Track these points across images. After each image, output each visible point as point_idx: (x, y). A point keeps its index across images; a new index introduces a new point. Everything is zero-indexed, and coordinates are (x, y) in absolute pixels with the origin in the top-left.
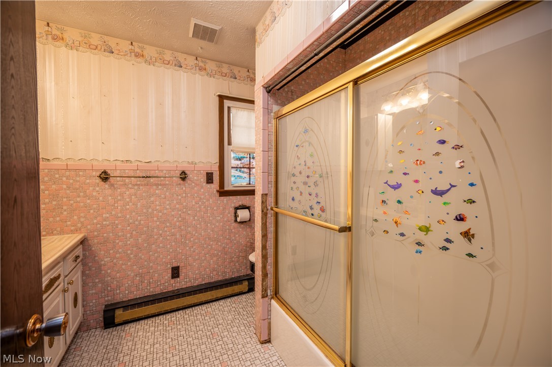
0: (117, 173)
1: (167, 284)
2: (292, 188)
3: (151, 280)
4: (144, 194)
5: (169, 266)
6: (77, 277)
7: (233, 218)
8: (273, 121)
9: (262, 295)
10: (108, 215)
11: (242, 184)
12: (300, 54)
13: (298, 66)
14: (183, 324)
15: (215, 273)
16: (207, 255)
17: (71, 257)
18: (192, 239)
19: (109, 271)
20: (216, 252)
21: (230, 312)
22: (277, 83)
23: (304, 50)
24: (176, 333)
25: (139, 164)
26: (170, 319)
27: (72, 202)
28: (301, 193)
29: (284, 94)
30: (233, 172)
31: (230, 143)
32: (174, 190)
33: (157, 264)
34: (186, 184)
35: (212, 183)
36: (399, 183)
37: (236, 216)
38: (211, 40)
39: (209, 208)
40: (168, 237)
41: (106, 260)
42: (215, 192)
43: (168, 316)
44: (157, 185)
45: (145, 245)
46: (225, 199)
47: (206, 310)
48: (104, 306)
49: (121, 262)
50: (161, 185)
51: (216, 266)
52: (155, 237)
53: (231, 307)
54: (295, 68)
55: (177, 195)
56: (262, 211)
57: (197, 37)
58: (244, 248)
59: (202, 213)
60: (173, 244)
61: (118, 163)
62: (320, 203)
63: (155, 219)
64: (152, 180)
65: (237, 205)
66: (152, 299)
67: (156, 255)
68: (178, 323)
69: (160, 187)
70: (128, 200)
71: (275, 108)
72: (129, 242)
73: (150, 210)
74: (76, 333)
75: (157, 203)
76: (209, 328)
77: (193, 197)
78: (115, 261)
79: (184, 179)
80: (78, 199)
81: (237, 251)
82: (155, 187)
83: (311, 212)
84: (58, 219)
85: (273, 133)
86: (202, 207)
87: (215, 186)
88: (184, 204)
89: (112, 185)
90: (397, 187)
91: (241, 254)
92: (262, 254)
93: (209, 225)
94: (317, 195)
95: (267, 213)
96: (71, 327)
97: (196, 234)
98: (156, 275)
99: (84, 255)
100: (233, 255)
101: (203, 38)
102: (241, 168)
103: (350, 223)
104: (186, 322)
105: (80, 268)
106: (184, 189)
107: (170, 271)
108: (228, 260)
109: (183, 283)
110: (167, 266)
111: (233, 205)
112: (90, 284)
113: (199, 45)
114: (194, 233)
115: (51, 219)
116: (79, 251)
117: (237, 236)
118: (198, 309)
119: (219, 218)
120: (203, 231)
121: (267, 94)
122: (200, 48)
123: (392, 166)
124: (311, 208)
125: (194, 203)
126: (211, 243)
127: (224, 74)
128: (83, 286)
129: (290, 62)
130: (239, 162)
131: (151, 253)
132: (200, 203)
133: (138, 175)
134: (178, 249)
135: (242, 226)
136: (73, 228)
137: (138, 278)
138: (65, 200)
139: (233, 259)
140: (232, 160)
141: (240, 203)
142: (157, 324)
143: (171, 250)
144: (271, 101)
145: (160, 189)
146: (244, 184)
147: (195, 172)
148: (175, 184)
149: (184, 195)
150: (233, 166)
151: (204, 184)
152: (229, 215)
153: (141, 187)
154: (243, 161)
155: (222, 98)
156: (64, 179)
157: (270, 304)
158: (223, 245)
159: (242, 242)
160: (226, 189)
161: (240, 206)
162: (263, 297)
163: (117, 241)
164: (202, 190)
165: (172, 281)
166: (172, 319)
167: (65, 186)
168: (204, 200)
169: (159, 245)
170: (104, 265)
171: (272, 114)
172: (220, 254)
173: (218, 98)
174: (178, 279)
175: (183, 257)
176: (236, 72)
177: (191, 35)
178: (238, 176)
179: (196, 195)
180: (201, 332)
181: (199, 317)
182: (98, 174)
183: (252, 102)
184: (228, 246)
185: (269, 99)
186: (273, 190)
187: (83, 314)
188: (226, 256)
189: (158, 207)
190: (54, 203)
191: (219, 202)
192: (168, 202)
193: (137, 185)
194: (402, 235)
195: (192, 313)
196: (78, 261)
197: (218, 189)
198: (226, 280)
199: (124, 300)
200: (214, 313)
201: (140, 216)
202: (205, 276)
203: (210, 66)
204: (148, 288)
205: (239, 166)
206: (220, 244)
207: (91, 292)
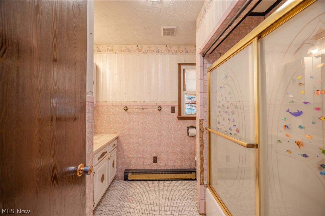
0: (131, 107)
1: (151, 165)
2: (218, 115)
3: (144, 162)
4: (141, 118)
5: (152, 156)
6: (114, 154)
7: (187, 133)
8: (207, 74)
9: (200, 183)
10: (127, 127)
11: (192, 113)
12: (219, 28)
13: (219, 36)
14: (158, 189)
15: (176, 164)
16: (172, 153)
17: (112, 144)
18: (164, 143)
19: (127, 153)
20: (176, 152)
21: (183, 189)
22: (208, 50)
23: (221, 25)
24: (153, 193)
25: (140, 102)
26: (152, 184)
27: (114, 120)
28: (224, 119)
29: (214, 56)
30: (187, 106)
31: (184, 90)
32: (155, 116)
33: (147, 154)
34: (161, 113)
35: (175, 112)
36: (300, 111)
37: (188, 132)
38: (172, 34)
39: (173, 127)
40: (152, 140)
41: (126, 148)
42: (176, 117)
43: (151, 182)
44: (147, 113)
45: (142, 143)
46: (182, 122)
47: (170, 184)
48: (124, 170)
49: (131, 150)
50: (149, 113)
51: (176, 160)
52: (146, 139)
53: (184, 186)
54: (217, 38)
55: (157, 119)
56: (200, 130)
57: (165, 35)
58: (193, 152)
59: (169, 129)
60: (155, 144)
61: (131, 103)
62: (235, 126)
63: (146, 130)
64: (145, 110)
65: (189, 126)
66: (144, 171)
67: (146, 149)
68: (155, 187)
69: (149, 114)
70: (135, 120)
71: (208, 65)
72: (135, 141)
73: (144, 126)
74: (114, 180)
75: (147, 122)
76: (171, 195)
77: (165, 120)
78: (129, 149)
79: (160, 110)
80: (116, 119)
81: (189, 153)
82: (146, 114)
83: (230, 132)
84: (109, 127)
85: (207, 81)
86: (169, 125)
87: (176, 114)
88: (160, 123)
89: (129, 113)
90: (298, 114)
91: (191, 155)
92: (200, 157)
93: (173, 136)
94: (234, 121)
95: (203, 131)
96: (111, 176)
97: (166, 140)
98: (146, 159)
99: (118, 144)
100: (186, 155)
101: (168, 35)
102: (191, 104)
103: (257, 142)
104: (159, 188)
105: (116, 150)
106: (160, 115)
107: (153, 158)
108: (183, 158)
109: (159, 166)
110: (151, 156)
111: (186, 126)
112: (120, 158)
113: (168, 39)
114: (165, 139)
115: (107, 127)
116: (115, 142)
117: (189, 144)
118: (166, 183)
119: (178, 132)
120: (169, 139)
121: (203, 57)
122: (167, 40)
123: (292, 97)
124: (230, 129)
125: (165, 123)
126: (174, 146)
127: (181, 52)
128: (117, 159)
129: (214, 35)
130: (190, 100)
131: (144, 147)
132: (168, 123)
133: (139, 108)
134: (157, 147)
135: (192, 138)
136: (114, 132)
137: (138, 159)
138: (112, 119)
139: (187, 158)
140: (186, 99)
141: (191, 125)
142: (145, 185)
143: (153, 147)
144: (205, 61)
145: (149, 115)
146: (193, 113)
147: (166, 106)
148: (155, 113)
149: (160, 119)
150: (186, 102)
151: (170, 113)
152: (184, 131)
153: (140, 114)
154: (192, 100)
155: (180, 65)
156: (112, 110)
157: (206, 190)
158: (181, 148)
159: (192, 148)
160: (182, 116)
161: (191, 126)
162: (201, 184)
163: (130, 140)
164: (169, 116)
165: (154, 164)
166: (153, 184)
167: (112, 113)
168: (170, 122)
169: (148, 144)
170: (125, 150)
171: (206, 69)
172: (179, 153)
173: (178, 65)
174: (157, 164)
175: (159, 152)
176: (188, 49)
177: (162, 35)
178: (189, 109)
179: (166, 119)
180: (166, 196)
181: (166, 187)
182: (124, 108)
183: (194, 64)
184: (183, 150)
185: (204, 60)
186: (207, 116)
187: (117, 172)
188: (182, 155)
189: (147, 125)
190: (108, 120)
191: (178, 123)
192: (152, 122)
193: (138, 113)
194: (305, 156)
195: (163, 184)
196: (115, 146)
197: (178, 116)
198: (182, 169)
199: (133, 169)
200: (174, 187)
201: (140, 128)
202: (171, 165)
203: (174, 48)
204: (143, 165)
205: (190, 103)
206: (179, 147)
207: (120, 162)
